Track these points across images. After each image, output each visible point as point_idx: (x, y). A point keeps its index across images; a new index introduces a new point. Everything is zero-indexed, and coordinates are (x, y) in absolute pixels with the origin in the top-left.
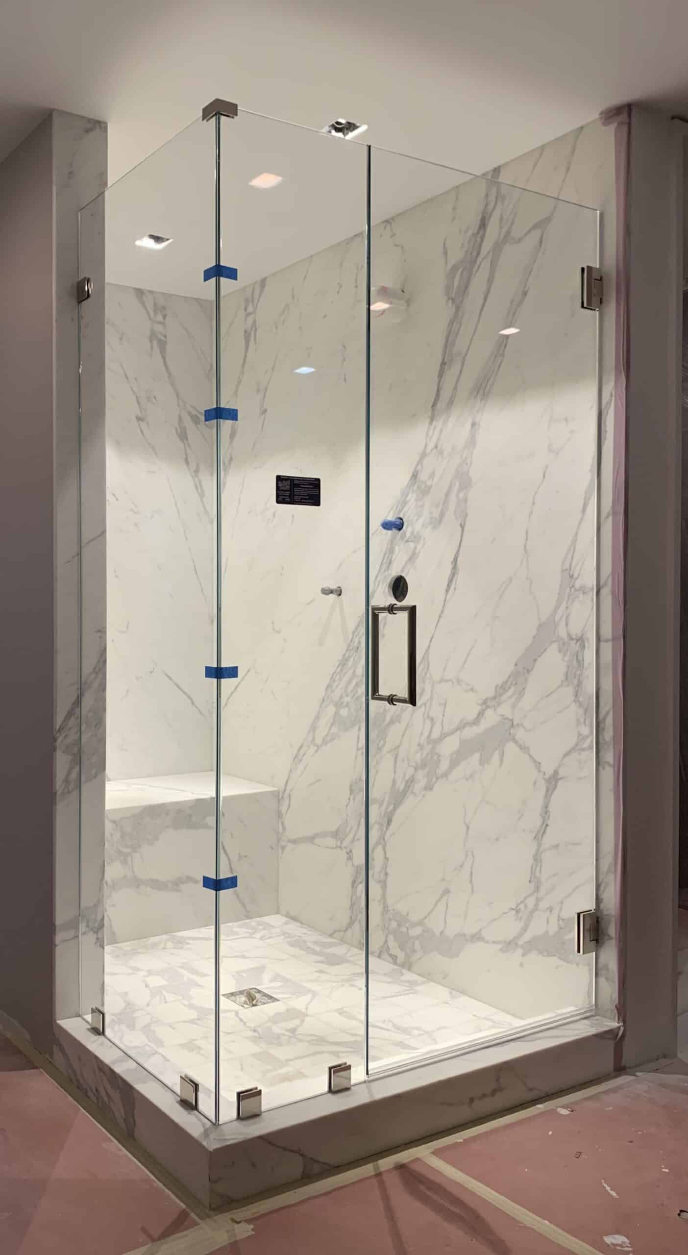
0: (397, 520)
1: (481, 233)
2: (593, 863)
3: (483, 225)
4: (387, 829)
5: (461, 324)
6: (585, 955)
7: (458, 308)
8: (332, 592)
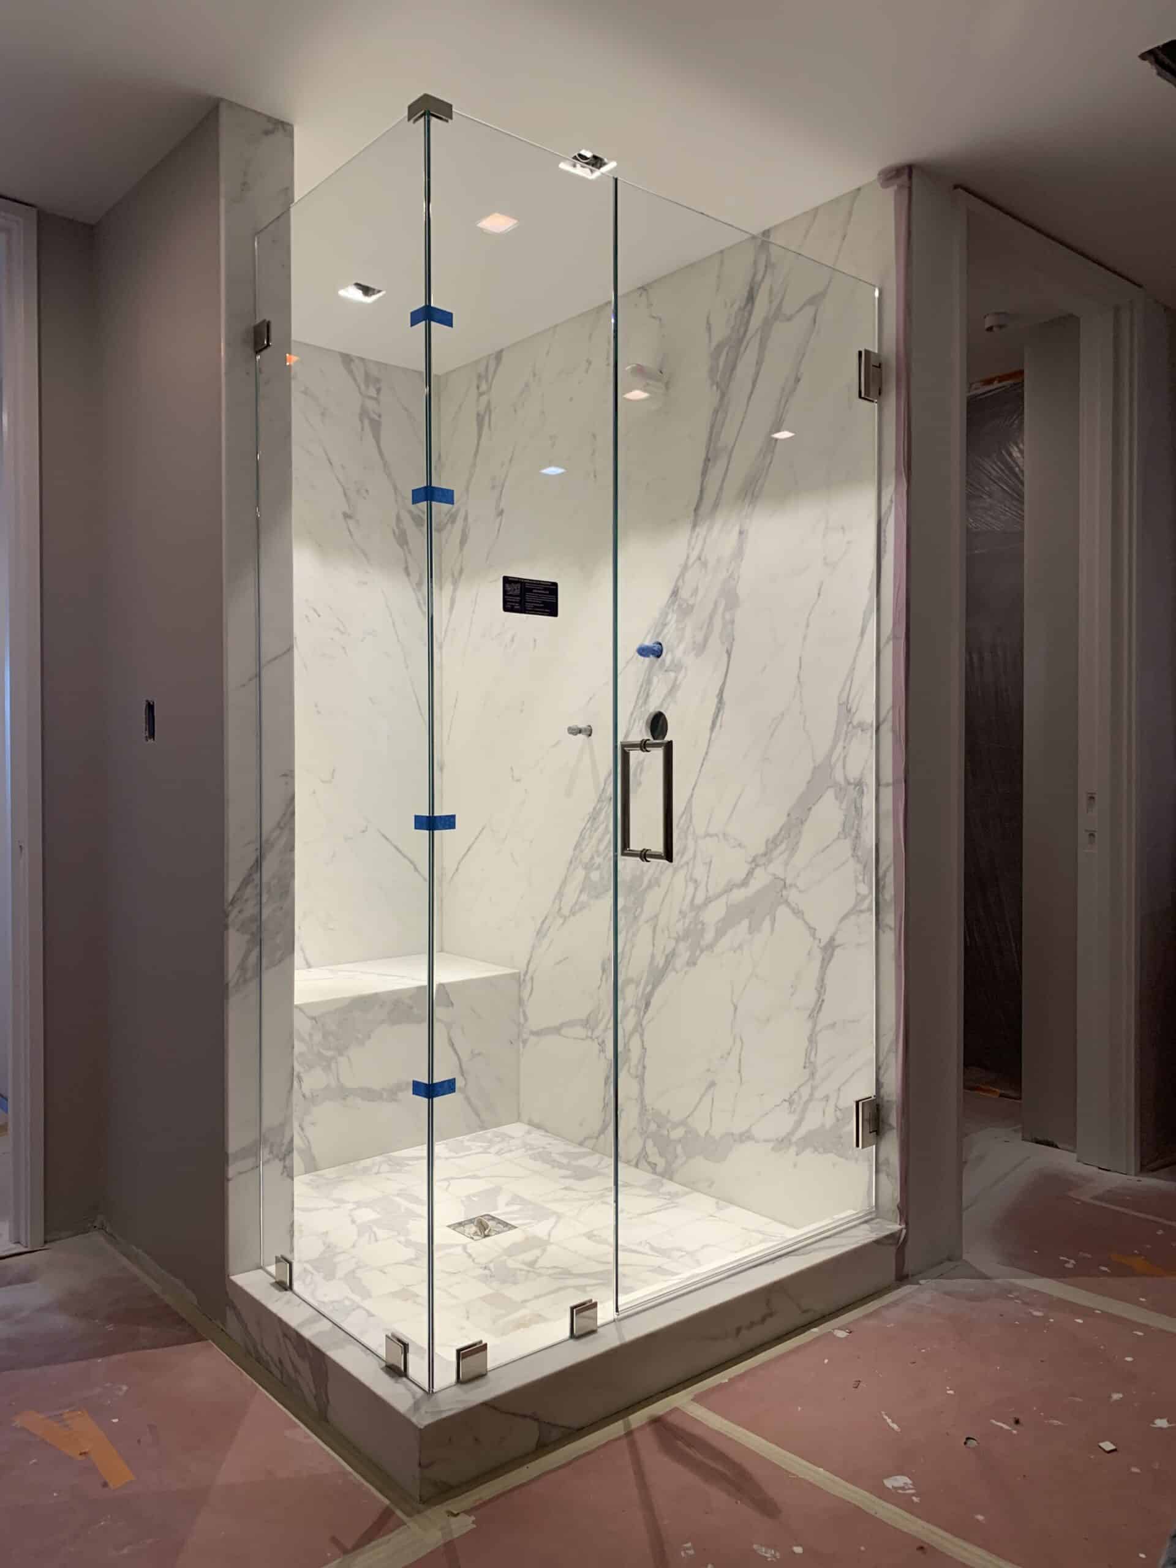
0: (655, 645)
1: (749, 308)
2: (872, 1043)
3: (751, 298)
4: (645, 1013)
5: (726, 413)
6: (865, 1149)
7: (723, 395)
8: (580, 731)
